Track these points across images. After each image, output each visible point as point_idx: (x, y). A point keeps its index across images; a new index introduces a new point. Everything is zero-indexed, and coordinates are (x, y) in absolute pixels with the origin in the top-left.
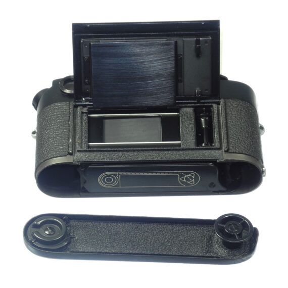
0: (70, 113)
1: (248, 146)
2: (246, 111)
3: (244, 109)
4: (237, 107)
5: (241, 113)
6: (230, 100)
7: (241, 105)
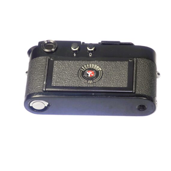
0: (46, 65)
1: (147, 90)
2: (149, 66)
3: (147, 64)
4: (143, 63)
5: (145, 67)
6: (140, 59)
7: (146, 62)
